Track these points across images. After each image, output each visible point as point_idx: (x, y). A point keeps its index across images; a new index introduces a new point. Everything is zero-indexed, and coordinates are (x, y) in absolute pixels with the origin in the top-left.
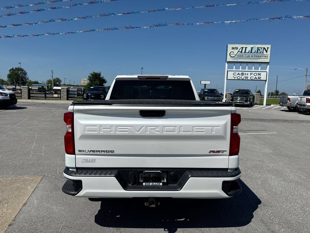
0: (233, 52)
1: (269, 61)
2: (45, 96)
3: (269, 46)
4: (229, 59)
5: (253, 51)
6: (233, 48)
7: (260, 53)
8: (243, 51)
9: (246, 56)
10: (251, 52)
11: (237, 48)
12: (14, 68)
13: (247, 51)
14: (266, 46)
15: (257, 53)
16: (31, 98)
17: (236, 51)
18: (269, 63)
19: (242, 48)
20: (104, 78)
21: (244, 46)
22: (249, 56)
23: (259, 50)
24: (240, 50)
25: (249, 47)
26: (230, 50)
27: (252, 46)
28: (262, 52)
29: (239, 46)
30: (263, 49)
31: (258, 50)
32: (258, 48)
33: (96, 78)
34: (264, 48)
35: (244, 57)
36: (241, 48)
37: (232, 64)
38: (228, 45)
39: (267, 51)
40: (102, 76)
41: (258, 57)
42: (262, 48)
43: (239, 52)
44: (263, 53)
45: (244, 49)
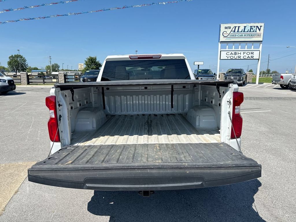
0: (226, 32)
1: (262, 40)
2: (44, 81)
3: (263, 24)
4: (222, 39)
5: (246, 30)
6: (226, 28)
7: (253, 31)
8: (236, 30)
9: (238, 35)
10: (244, 31)
11: (230, 28)
12: (14, 55)
15: (250, 31)
16: (30, 83)
18: (262, 41)
19: (235, 27)
20: (100, 62)
21: (237, 25)
22: (242, 35)
23: (252, 29)
24: (233, 30)
25: (242, 26)
26: (223, 29)
27: (245, 25)
28: (255, 31)
30: (256, 27)
31: (251, 28)
32: (251, 27)
33: (92, 62)
34: (257, 27)
35: (237, 36)
36: (234, 28)
37: (225, 44)
38: (221, 24)
39: (260, 30)
40: (97, 60)
41: (251, 35)
42: (255, 26)
43: (232, 32)
44: (256, 31)
45: (237, 28)
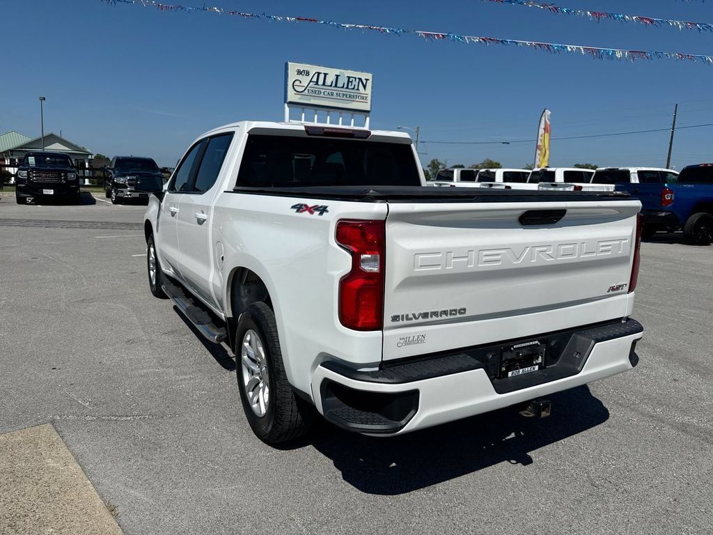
0: (300, 82)
1: (369, 109)
3: (369, 76)
4: (292, 96)
5: (340, 84)
6: (299, 72)
7: (353, 89)
8: (321, 82)
9: (326, 94)
10: (336, 86)
11: (308, 73)
13: (328, 82)
14: (364, 76)
15: (347, 88)
17: (305, 80)
18: (368, 112)
19: (319, 74)
21: (323, 70)
22: (332, 95)
23: (352, 82)
24: (315, 79)
26: (292, 76)
27: (337, 72)
28: (356, 88)
29: (313, 69)
30: (357, 80)
31: (349, 81)
32: (349, 78)
34: (360, 79)
35: (322, 95)
36: (316, 74)
37: (299, 109)
38: (290, 63)
39: (365, 87)
41: (350, 97)
42: (355, 78)
43: (311, 83)
44: (358, 89)
45: (322, 77)
